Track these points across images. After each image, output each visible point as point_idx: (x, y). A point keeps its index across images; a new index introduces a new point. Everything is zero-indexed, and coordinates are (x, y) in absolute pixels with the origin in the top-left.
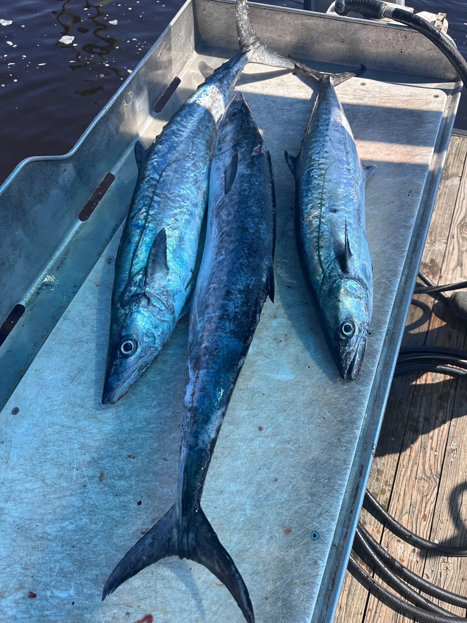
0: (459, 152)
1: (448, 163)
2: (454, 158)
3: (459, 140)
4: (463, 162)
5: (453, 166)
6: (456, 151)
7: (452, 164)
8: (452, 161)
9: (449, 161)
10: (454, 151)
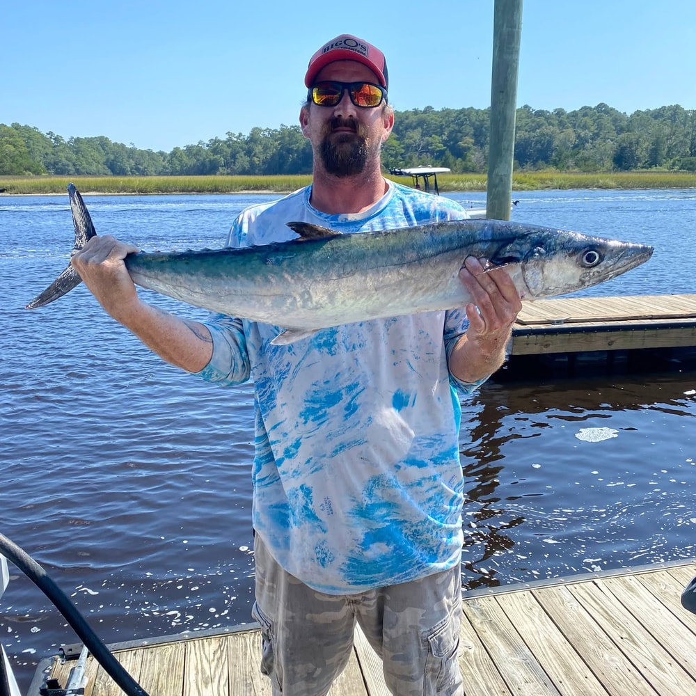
0: (173, 666)
1: (160, 686)
2: (168, 676)
3: (170, 650)
4: (182, 676)
5: (167, 689)
6: (169, 665)
7: (165, 685)
8: (165, 681)
9: (160, 683)
10: (166, 666)
